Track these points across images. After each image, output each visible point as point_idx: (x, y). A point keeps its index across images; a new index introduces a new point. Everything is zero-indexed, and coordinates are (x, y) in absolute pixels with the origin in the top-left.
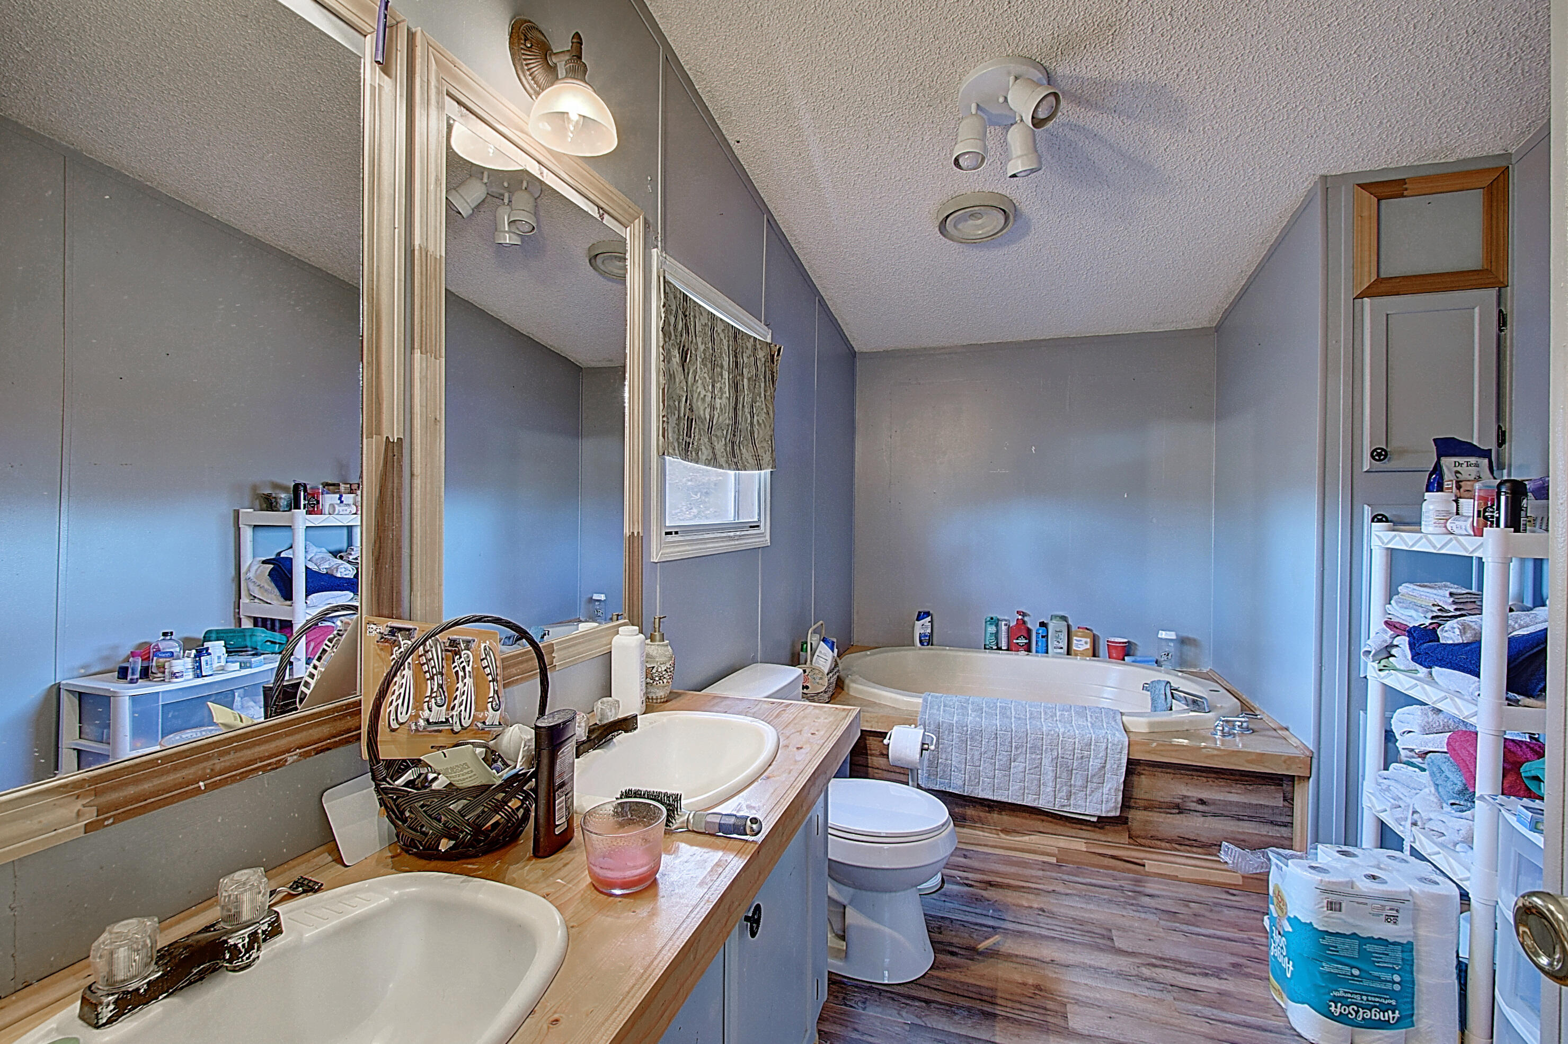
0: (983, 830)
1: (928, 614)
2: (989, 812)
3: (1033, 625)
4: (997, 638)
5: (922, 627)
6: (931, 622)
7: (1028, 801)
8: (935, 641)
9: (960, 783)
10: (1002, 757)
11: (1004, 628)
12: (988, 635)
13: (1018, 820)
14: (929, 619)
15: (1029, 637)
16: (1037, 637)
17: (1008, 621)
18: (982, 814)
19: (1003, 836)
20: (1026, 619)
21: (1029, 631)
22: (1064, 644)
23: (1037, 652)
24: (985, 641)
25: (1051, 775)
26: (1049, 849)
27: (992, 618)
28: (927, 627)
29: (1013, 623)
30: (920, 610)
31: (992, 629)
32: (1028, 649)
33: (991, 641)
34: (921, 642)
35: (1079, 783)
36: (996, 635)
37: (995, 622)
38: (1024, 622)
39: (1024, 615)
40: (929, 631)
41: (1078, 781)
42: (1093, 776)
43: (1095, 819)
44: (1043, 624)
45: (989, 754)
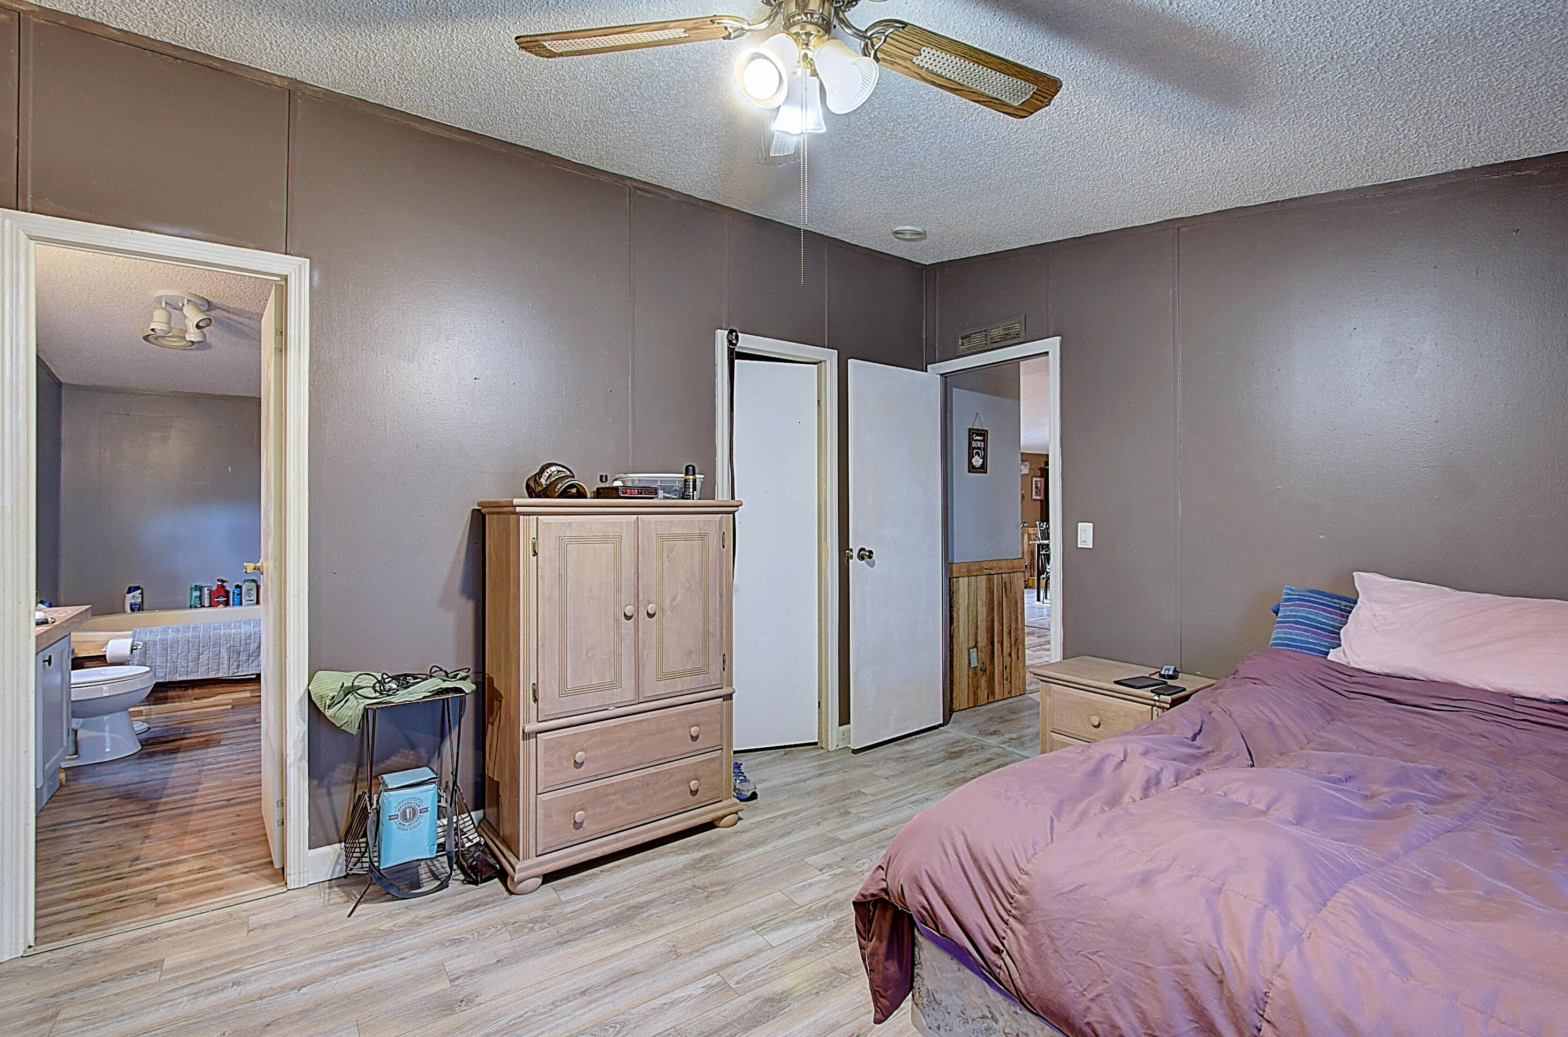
0: (180, 701)
1: (138, 588)
2: (186, 690)
3: (230, 587)
4: (200, 600)
5: (130, 599)
6: (142, 593)
7: (212, 675)
8: (145, 606)
9: (163, 674)
10: (194, 654)
11: (206, 592)
12: (193, 598)
13: (206, 691)
14: (139, 591)
15: (228, 596)
16: (234, 595)
17: (211, 587)
18: (180, 693)
19: (195, 702)
20: (225, 584)
21: (227, 593)
22: (254, 598)
23: (233, 605)
24: (191, 602)
25: (226, 657)
26: (226, 702)
27: (196, 586)
28: (138, 598)
29: (214, 588)
30: (131, 585)
31: (198, 593)
32: (227, 604)
33: (197, 602)
34: (132, 610)
35: (244, 658)
36: (200, 597)
37: (200, 589)
38: (223, 587)
39: (223, 581)
40: (140, 600)
41: (243, 657)
42: (253, 653)
43: (254, 676)
44: (237, 586)
45: (184, 654)
